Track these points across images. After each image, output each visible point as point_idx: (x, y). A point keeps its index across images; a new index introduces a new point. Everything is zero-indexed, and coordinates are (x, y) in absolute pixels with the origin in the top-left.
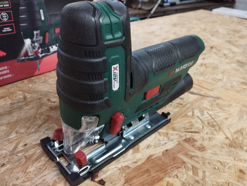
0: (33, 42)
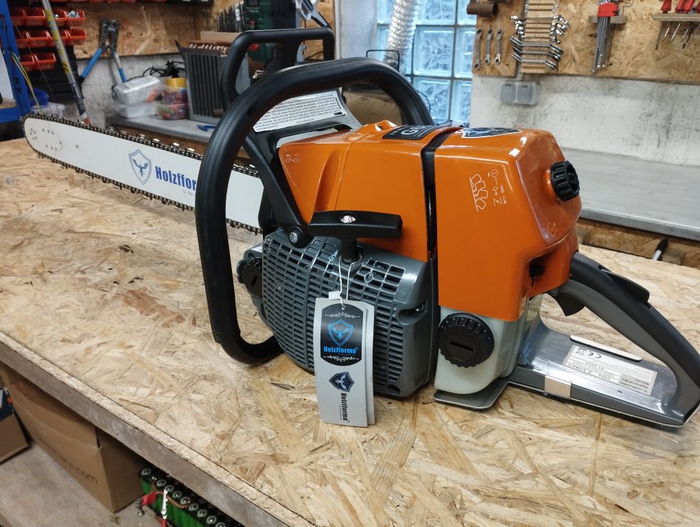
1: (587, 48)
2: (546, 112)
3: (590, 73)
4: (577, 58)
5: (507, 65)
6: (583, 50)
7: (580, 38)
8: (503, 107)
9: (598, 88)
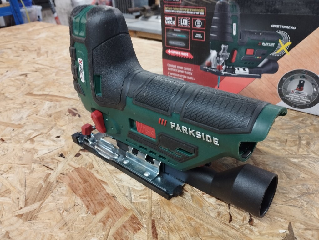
0: (218, 56)
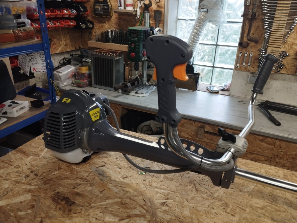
1: (292, 64)
2: (269, 88)
3: (292, 74)
4: (287, 67)
5: (253, 67)
6: (291, 64)
7: (289, 59)
8: (248, 84)
9: (294, 80)
